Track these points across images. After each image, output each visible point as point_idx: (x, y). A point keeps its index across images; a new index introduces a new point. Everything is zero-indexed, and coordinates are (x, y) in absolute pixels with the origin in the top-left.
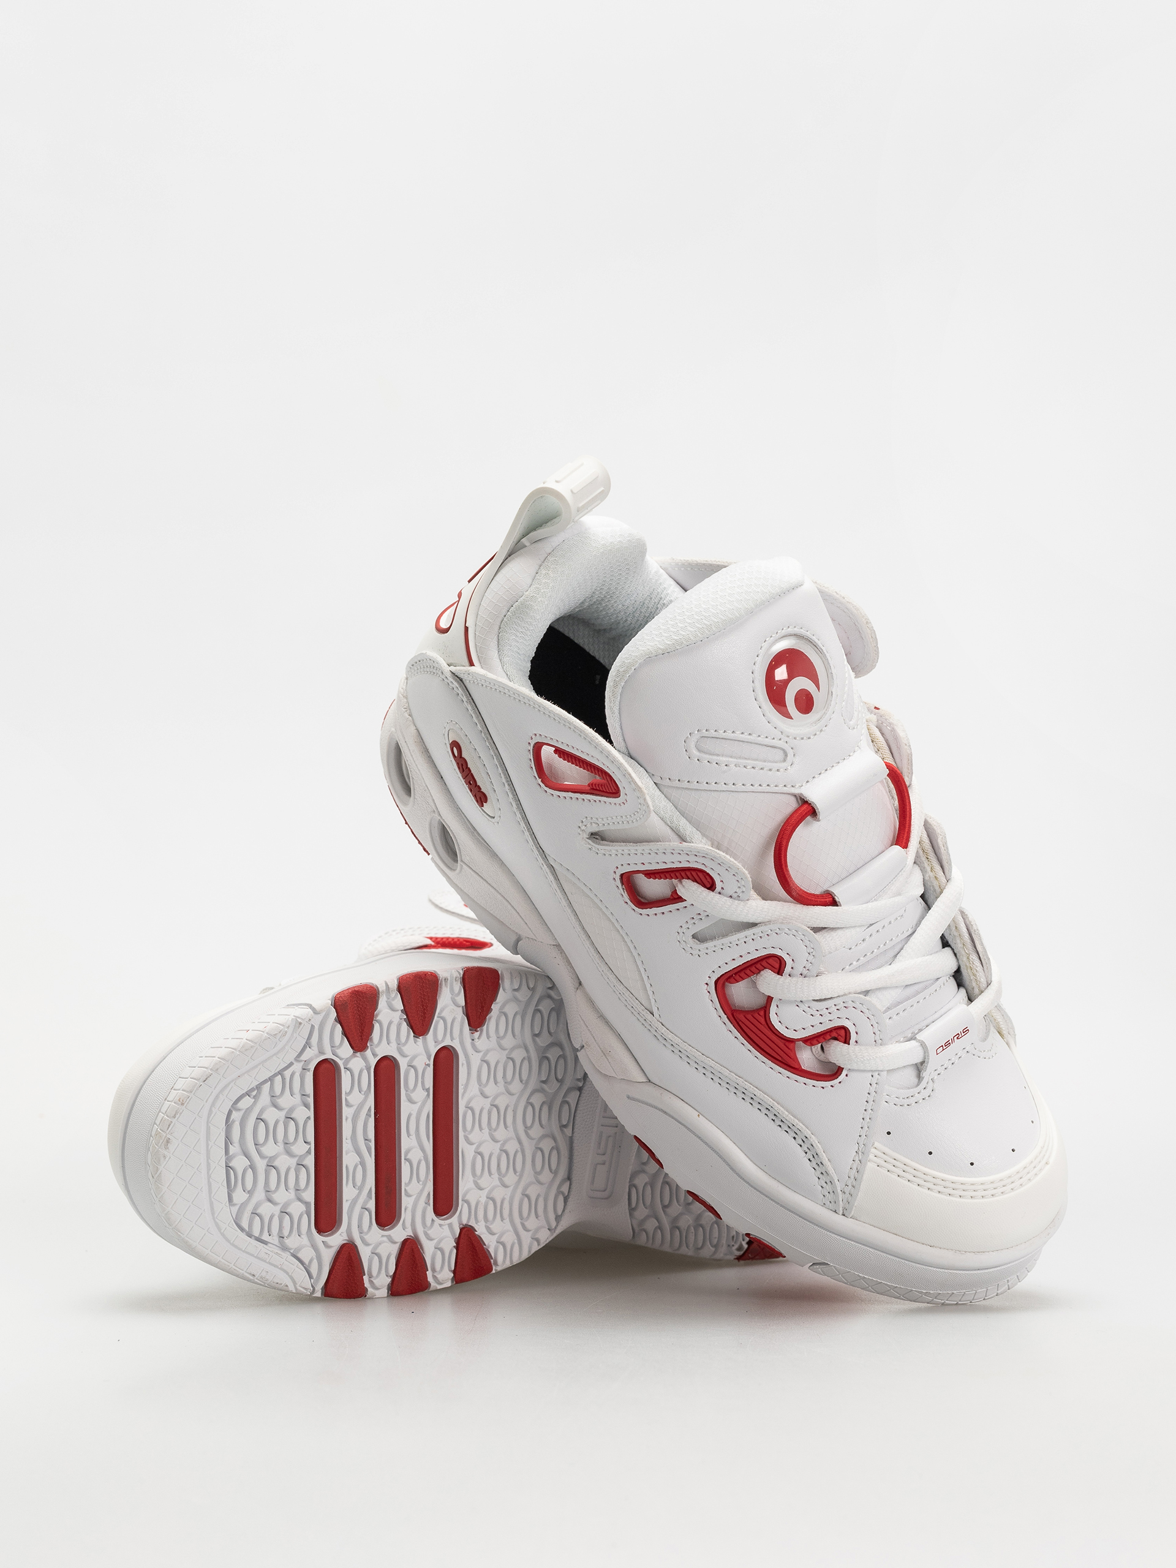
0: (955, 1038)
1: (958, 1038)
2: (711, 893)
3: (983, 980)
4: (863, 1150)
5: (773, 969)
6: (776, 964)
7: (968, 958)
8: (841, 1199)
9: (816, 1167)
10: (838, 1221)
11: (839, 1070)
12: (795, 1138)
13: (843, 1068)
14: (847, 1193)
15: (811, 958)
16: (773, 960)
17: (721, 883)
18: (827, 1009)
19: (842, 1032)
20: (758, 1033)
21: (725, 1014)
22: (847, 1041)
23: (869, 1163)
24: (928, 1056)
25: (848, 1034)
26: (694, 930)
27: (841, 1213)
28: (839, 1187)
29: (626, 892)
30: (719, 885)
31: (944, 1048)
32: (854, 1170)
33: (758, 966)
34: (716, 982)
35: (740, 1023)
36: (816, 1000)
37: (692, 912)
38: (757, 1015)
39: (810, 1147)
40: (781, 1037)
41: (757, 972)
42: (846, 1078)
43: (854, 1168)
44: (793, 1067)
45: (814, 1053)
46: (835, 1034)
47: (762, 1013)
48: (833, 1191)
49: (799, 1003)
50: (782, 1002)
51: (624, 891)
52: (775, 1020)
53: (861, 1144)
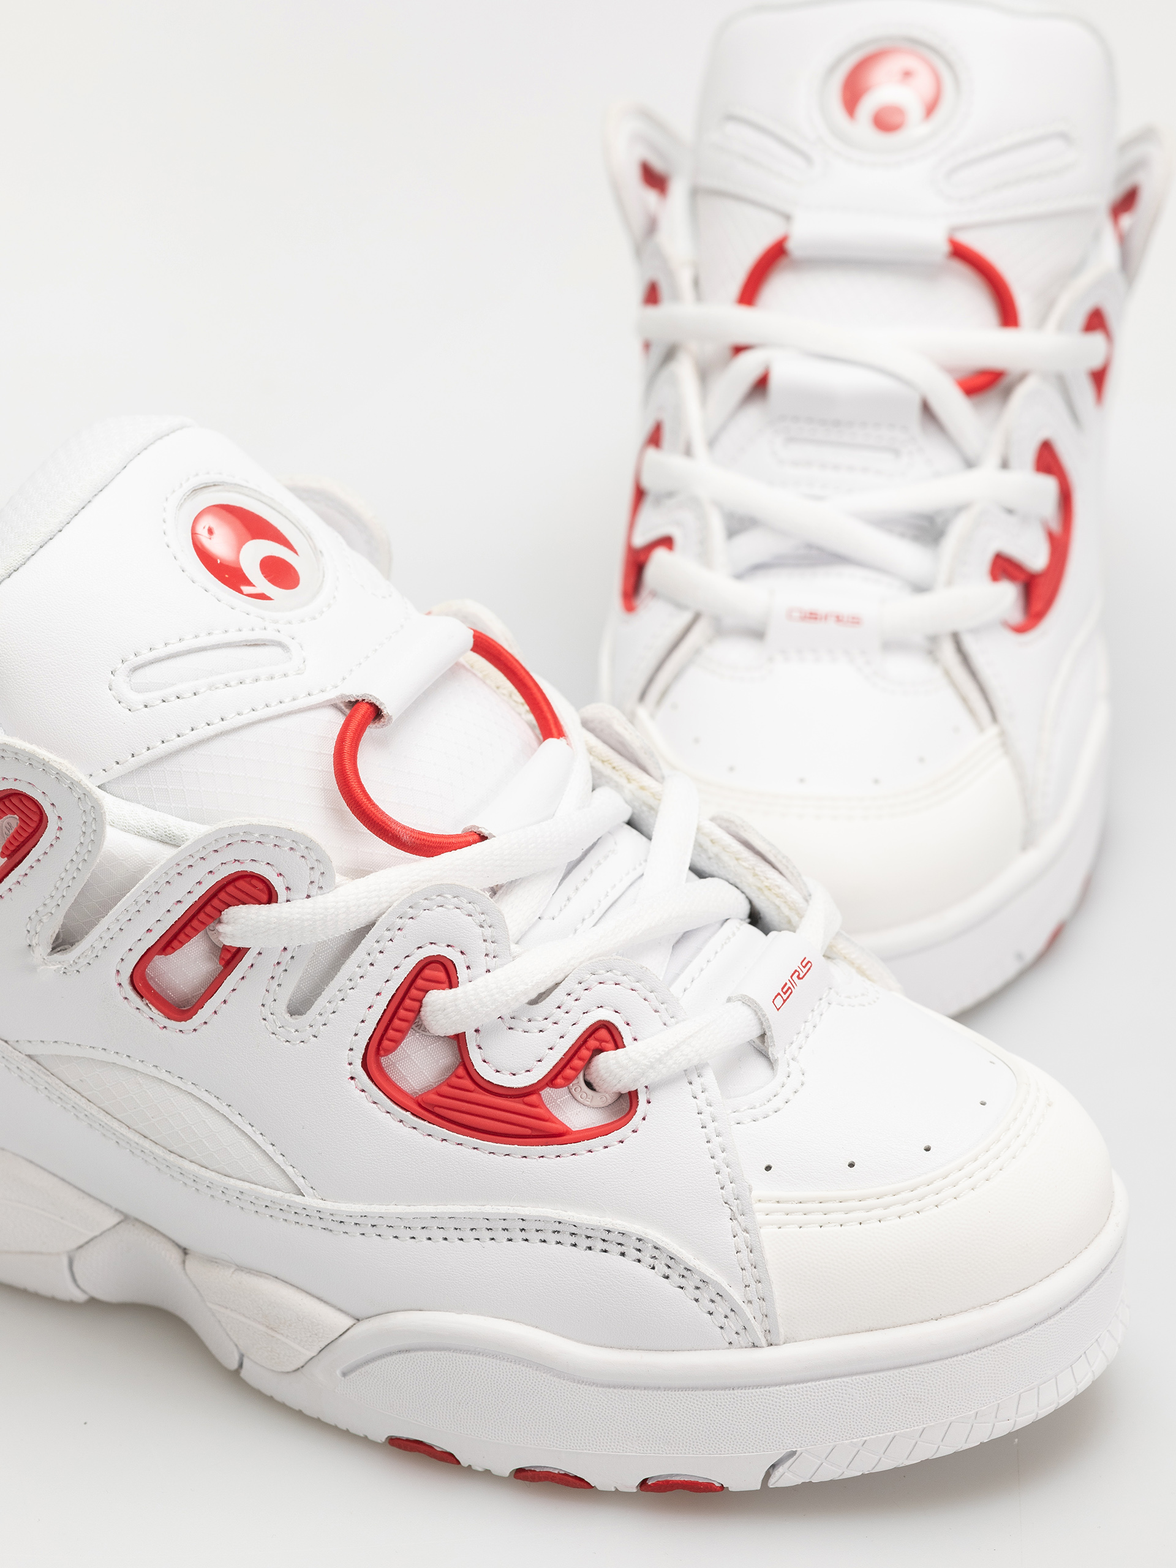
0: (795, 977)
1: (798, 977)
2: (273, 905)
3: (795, 897)
4: (740, 1207)
5: (437, 984)
6: (437, 972)
7: (755, 875)
8: (751, 1317)
9: (683, 1282)
10: (765, 1356)
11: (632, 1098)
12: (623, 1254)
13: (636, 1091)
14: (755, 1299)
15: (488, 932)
16: (430, 969)
17: (281, 878)
18: (559, 1007)
19: (603, 1033)
21: (407, 1111)
22: (618, 1044)
23: (761, 1230)
24: (764, 1016)
25: (615, 1033)
26: (285, 995)
27: (763, 1342)
28: (737, 1295)
29: (153, 1008)
30: (278, 884)
31: (785, 997)
32: (745, 1252)
33: (414, 992)
34: (364, 1065)
35: (437, 1110)
36: (534, 1002)
37: (266, 966)
38: (455, 1081)
39: (656, 1253)
40: (511, 1093)
41: (417, 1004)
42: (649, 1102)
43: (743, 1247)
44: (557, 1135)
45: (579, 1098)
46: (592, 1043)
47: (461, 1072)
48: (732, 1310)
49: (509, 1022)
50: (481, 1033)
51: (151, 1009)
52: (486, 1072)
53: (731, 1201)
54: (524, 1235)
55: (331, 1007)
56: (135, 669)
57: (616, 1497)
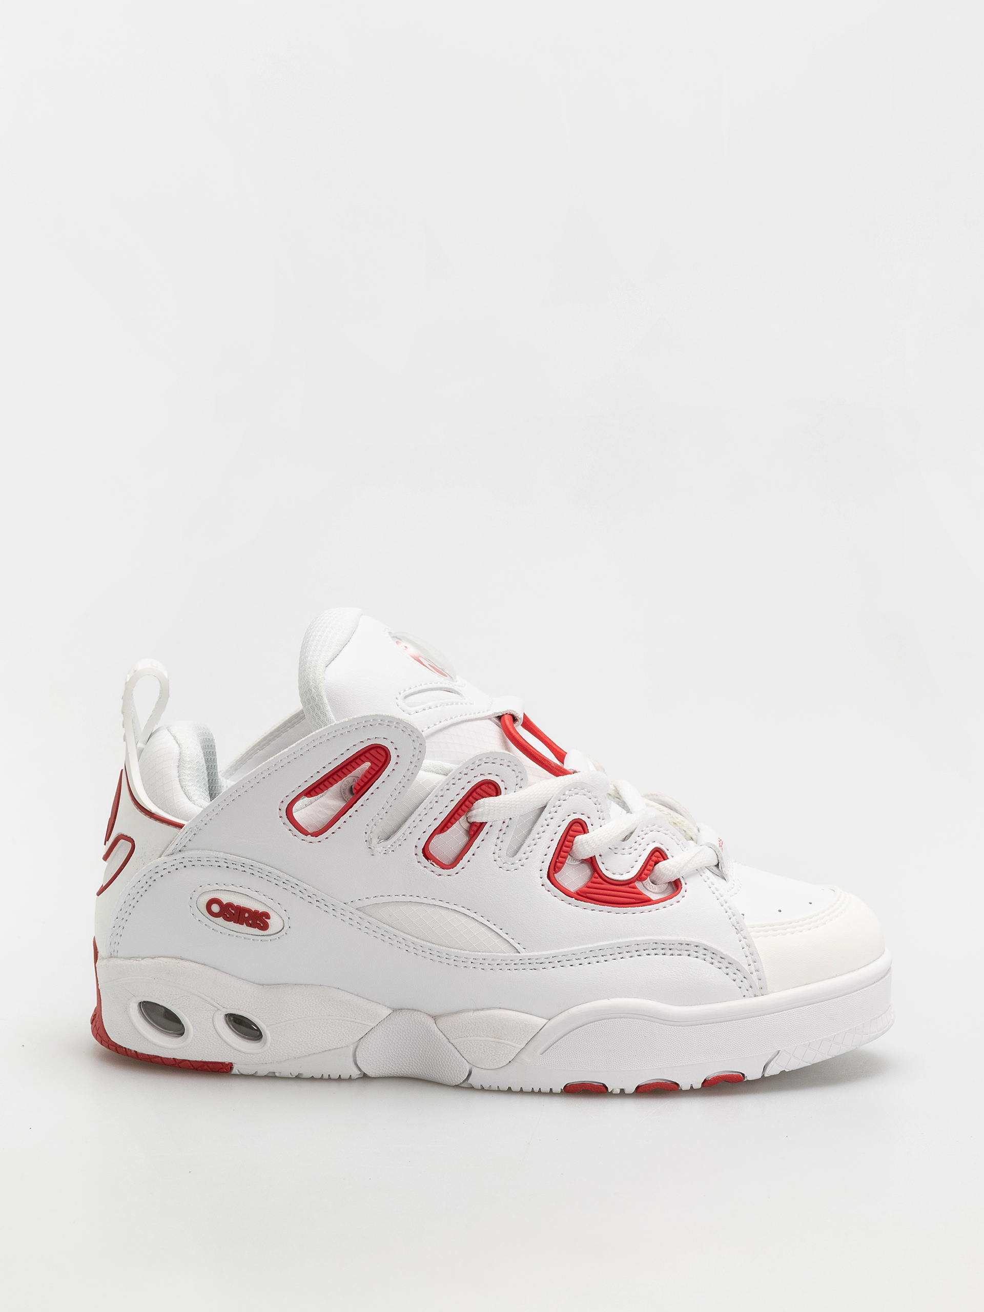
2: (499, 797)
4: (740, 927)
5: (579, 833)
6: (578, 827)
8: (753, 981)
9: (720, 965)
10: (762, 1000)
11: (677, 882)
12: (689, 955)
13: (679, 879)
14: (754, 971)
15: (599, 806)
16: (575, 826)
17: (503, 781)
18: (636, 843)
19: (658, 854)
20: (602, 891)
21: (572, 898)
22: (664, 857)
25: (663, 853)
26: (506, 847)
27: (760, 993)
28: (746, 969)
29: (435, 864)
30: (501, 785)
32: (746, 948)
33: (569, 838)
34: (549, 877)
36: (624, 840)
37: (495, 832)
38: (594, 880)
39: (705, 952)
40: (622, 883)
41: (571, 844)
42: (686, 884)
43: (745, 946)
44: (647, 901)
45: (648, 888)
46: (654, 858)
47: (596, 875)
48: (745, 978)
49: (613, 850)
50: (602, 857)
51: (433, 865)
52: (608, 874)
53: (735, 924)
54: (638, 953)
55: (529, 849)
56: (406, 697)
57: (692, 1091)
